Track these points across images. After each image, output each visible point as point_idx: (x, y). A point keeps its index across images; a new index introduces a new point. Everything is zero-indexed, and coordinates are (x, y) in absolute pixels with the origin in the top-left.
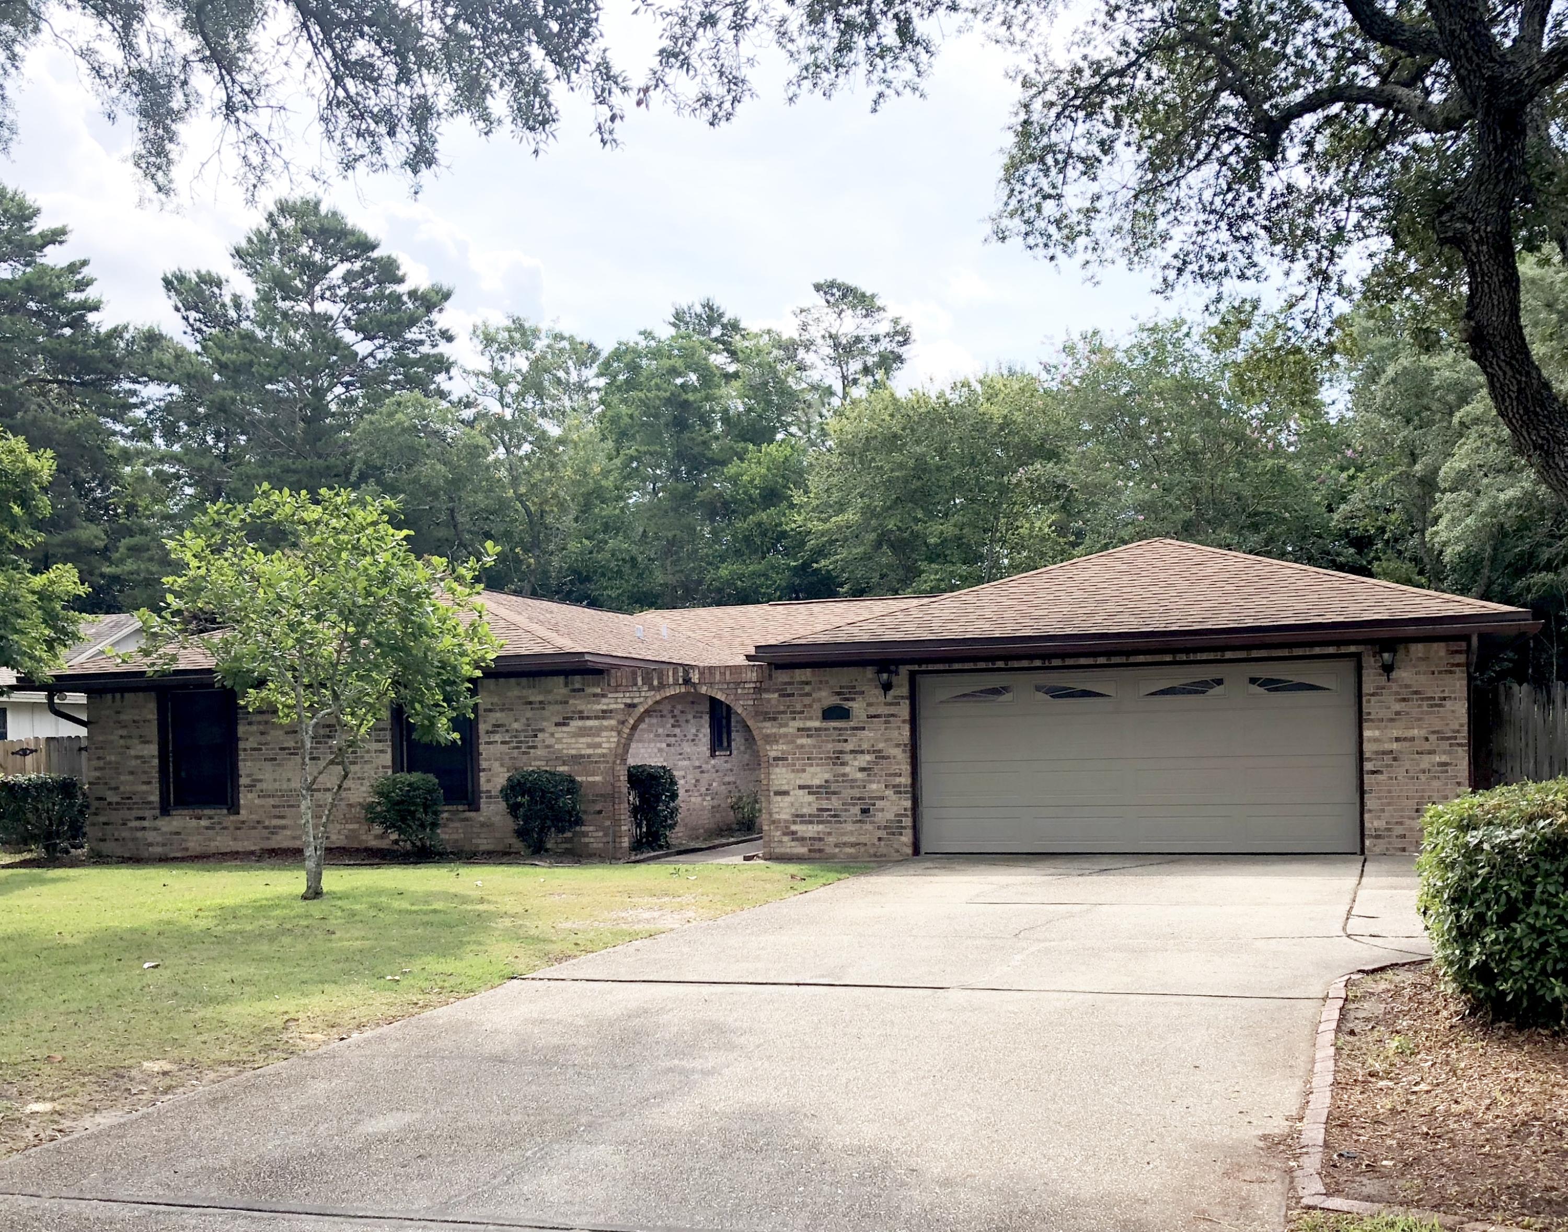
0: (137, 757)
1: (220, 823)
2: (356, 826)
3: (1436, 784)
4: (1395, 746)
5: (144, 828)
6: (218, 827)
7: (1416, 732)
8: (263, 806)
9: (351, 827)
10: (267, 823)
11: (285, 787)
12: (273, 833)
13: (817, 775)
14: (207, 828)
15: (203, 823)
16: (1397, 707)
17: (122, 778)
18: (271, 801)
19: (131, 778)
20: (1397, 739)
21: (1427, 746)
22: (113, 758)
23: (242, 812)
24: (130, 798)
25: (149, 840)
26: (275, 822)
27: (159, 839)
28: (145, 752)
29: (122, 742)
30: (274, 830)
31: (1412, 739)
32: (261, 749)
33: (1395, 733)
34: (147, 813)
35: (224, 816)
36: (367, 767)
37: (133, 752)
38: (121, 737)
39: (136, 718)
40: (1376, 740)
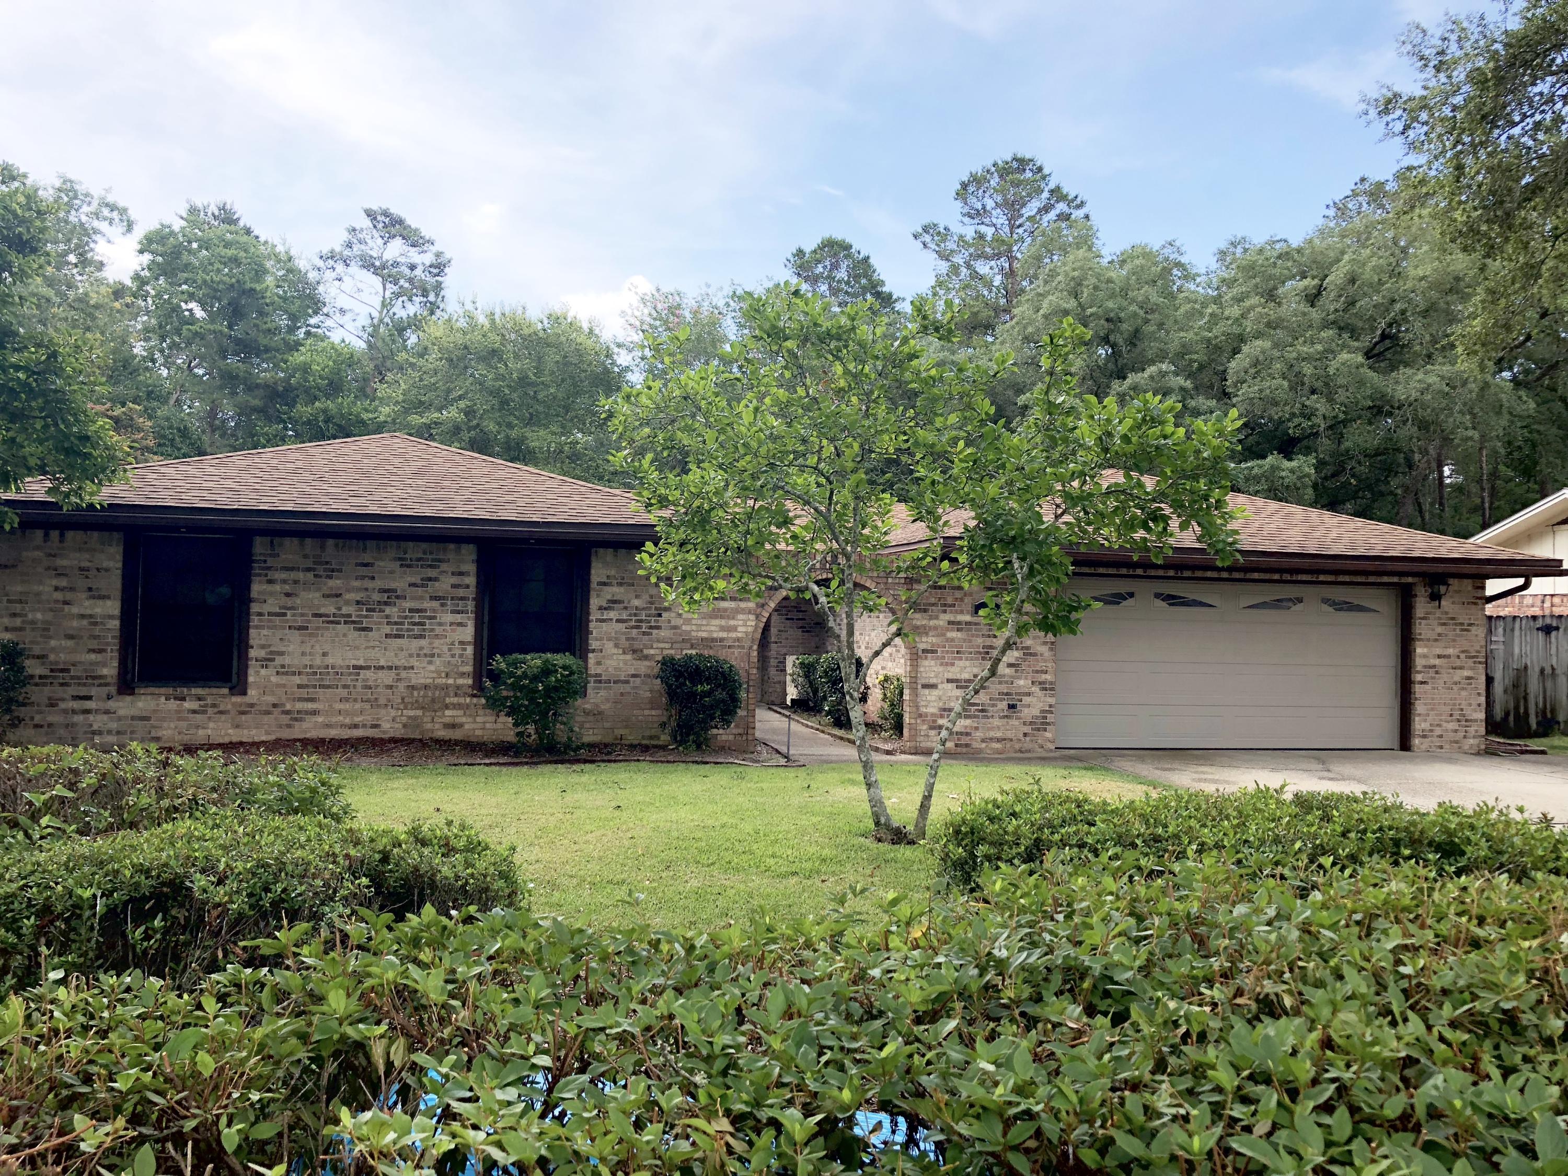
0: (83, 616)
1: (214, 706)
2: (419, 713)
3: (1464, 693)
4: (1437, 662)
5: (87, 712)
6: (210, 710)
7: (1450, 651)
8: (284, 686)
9: (412, 713)
10: (288, 707)
11: (318, 661)
12: (296, 720)
13: (967, 669)
14: (194, 712)
15: (187, 705)
16: (1440, 629)
17: (53, 643)
18: (297, 680)
19: (70, 643)
20: (1439, 657)
21: (1458, 663)
22: (39, 616)
23: (252, 692)
24: (68, 671)
25: (95, 727)
26: (299, 706)
27: (114, 726)
28: (98, 610)
29: (58, 596)
30: (298, 717)
31: (1449, 657)
32: (285, 615)
33: (1438, 651)
34: (93, 691)
35: (224, 696)
36: (437, 643)
37: (75, 610)
38: (57, 589)
39: (85, 564)
40: (1425, 656)
